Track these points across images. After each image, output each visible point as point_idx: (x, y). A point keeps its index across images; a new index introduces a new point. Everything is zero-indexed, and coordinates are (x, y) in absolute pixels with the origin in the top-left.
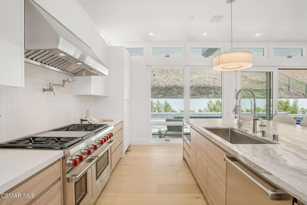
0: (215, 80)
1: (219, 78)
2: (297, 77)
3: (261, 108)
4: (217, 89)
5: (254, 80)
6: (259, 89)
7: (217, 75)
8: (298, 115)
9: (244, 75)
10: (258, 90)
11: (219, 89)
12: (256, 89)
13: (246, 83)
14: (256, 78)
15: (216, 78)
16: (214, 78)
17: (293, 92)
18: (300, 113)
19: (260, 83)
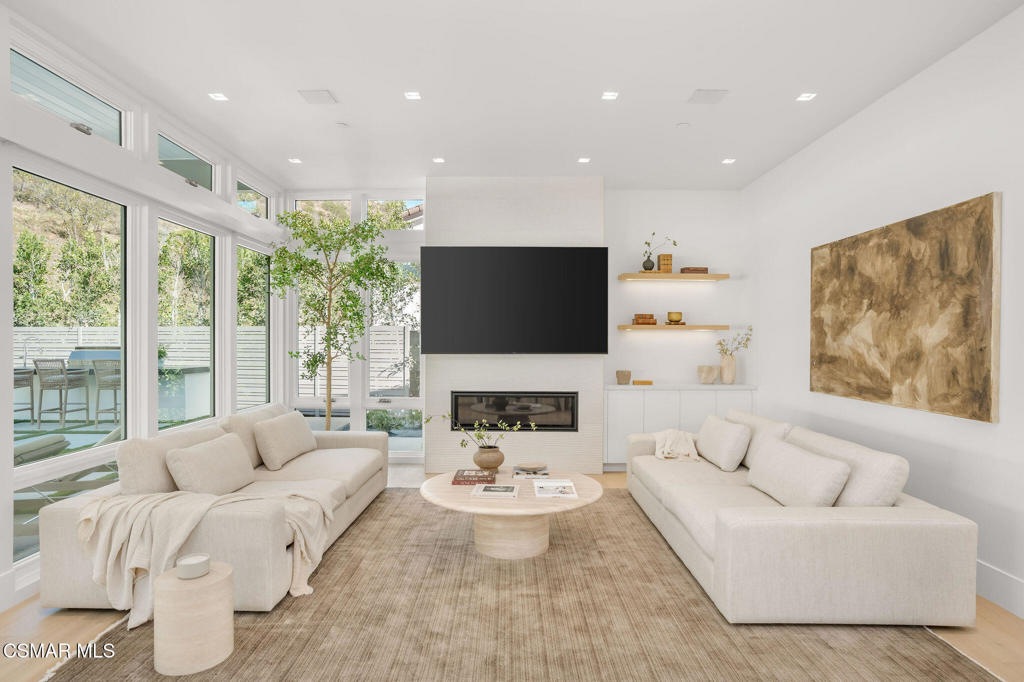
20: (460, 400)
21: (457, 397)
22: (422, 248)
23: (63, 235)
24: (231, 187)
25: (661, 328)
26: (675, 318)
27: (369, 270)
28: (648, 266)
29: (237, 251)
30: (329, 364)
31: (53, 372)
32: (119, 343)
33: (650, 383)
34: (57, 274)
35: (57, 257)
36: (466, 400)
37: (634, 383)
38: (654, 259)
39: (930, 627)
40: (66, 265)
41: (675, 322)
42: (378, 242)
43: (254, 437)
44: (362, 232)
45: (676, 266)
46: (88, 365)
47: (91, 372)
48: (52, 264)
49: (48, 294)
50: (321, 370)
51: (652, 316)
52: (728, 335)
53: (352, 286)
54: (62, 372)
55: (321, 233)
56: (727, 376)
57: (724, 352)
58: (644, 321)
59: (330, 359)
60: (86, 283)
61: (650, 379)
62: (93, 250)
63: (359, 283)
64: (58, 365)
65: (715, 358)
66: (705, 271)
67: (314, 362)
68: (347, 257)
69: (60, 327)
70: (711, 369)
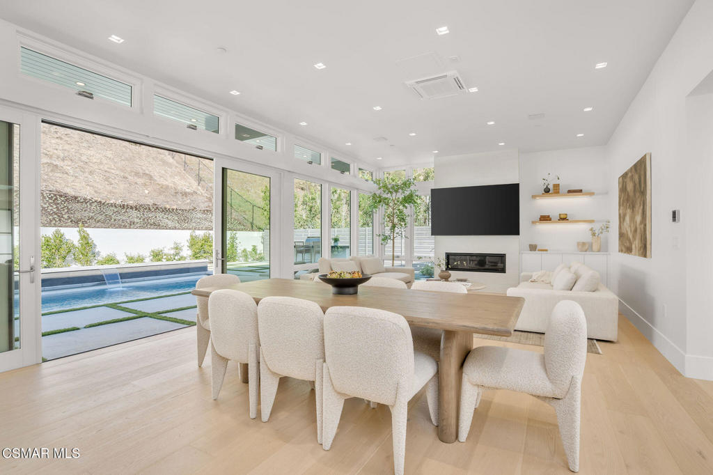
0: (52, 171)
1: (69, 168)
2: (248, 191)
3: (166, 251)
4: (51, 198)
5: (167, 187)
6: (175, 207)
7: (63, 160)
8: (237, 262)
9: (147, 172)
10: (173, 209)
11: (56, 199)
12: (168, 207)
13: (147, 192)
14: (174, 183)
15: (56, 166)
16: (49, 164)
17: (236, 218)
18: (241, 258)
19: (179, 196)
20: (451, 257)
21: (448, 256)
22: (432, 190)
23: (302, 189)
24: (356, 170)
25: (555, 222)
26: (562, 217)
27: (409, 199)
28: (547, 191)
29: (358, 196)
30: (393, 240)
31: (300, 247)
32: (319, 235)
33: (546, 250)
34: (301, 207)
35: (301, 200)
36: (453, 257)
37: (539, 250)
38: (551, 187)
39: (597, 340)
40: (304, 203)
41: (563, 219)
42: (412, 188)
43: (360, 264)
44: (406, 184)
45: (563, 189)
46: (312, 244)
47: (313, 247)
48: (300, 203)
49: (298, 216)
50: (390, 242)
51: (549, 216)
52: (597, 227)
53: (401, 207)
54: (303, 246)
55: (389, 186)
56: (595, 247)
57: (594, 234)
58: (545, 218)
59: (394, 238)
60: (311, 210)
61: (546, 248)
62: (313, 196)
63: (404, 206)
64: (301, 244)
65: (588, 238)
66: (580, 191)
67: (385, 239)
68: (400, 196)
69: (302, 229)
70: (584, 244)
